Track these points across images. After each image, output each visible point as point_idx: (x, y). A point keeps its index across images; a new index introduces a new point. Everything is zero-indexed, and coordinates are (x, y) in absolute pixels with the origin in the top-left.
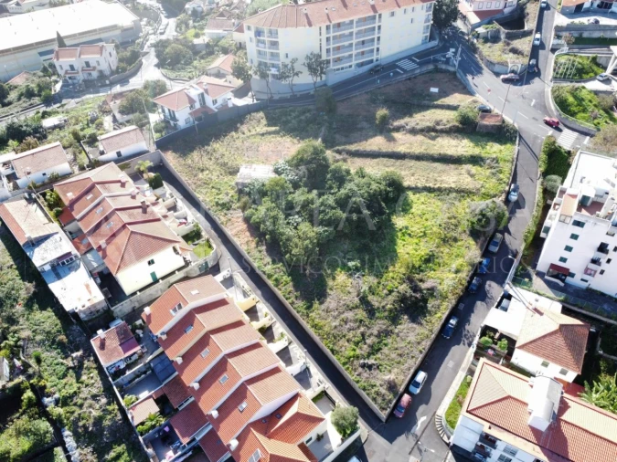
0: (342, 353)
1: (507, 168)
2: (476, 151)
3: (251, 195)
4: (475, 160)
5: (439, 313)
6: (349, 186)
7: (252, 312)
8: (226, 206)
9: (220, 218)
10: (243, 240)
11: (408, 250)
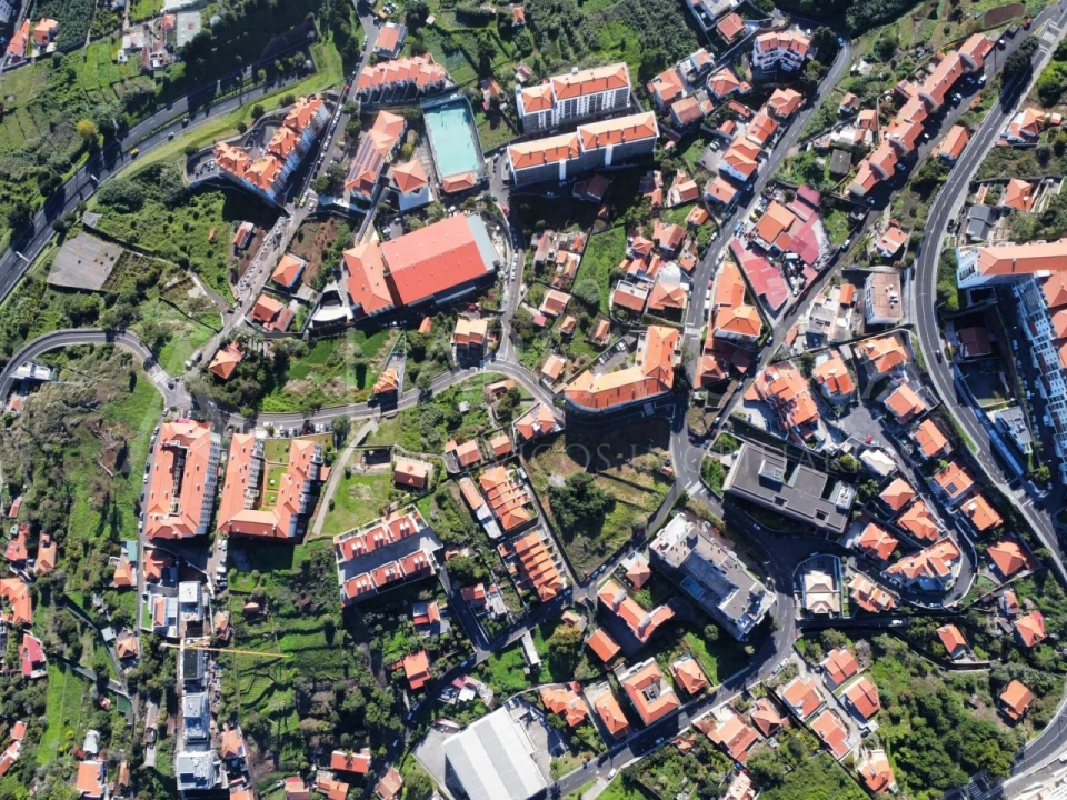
0: (574, 560)
1: (661, 498)
2: (652, 487)
3: (554, 493)
4: (651, 491)
5: (609, 555)
6: (592, 504)
7: (546, 542)
8: (543, 493)
9: (541, 498)
10: (548, 511)
11: (606, 529)
